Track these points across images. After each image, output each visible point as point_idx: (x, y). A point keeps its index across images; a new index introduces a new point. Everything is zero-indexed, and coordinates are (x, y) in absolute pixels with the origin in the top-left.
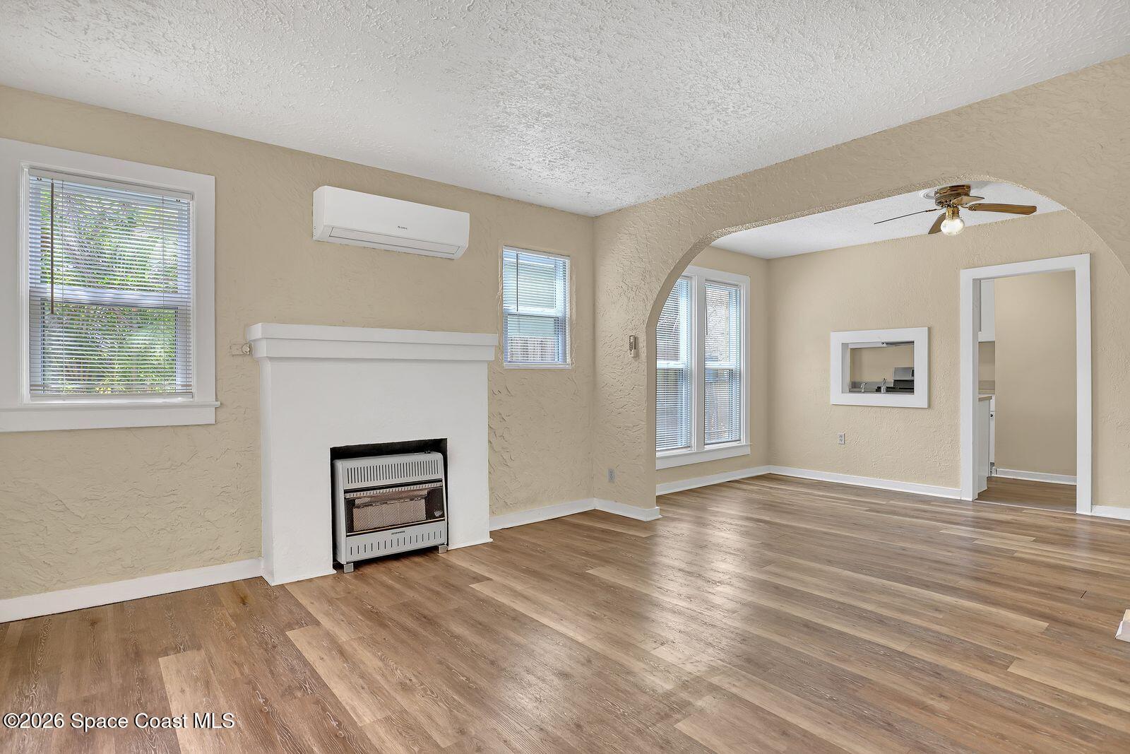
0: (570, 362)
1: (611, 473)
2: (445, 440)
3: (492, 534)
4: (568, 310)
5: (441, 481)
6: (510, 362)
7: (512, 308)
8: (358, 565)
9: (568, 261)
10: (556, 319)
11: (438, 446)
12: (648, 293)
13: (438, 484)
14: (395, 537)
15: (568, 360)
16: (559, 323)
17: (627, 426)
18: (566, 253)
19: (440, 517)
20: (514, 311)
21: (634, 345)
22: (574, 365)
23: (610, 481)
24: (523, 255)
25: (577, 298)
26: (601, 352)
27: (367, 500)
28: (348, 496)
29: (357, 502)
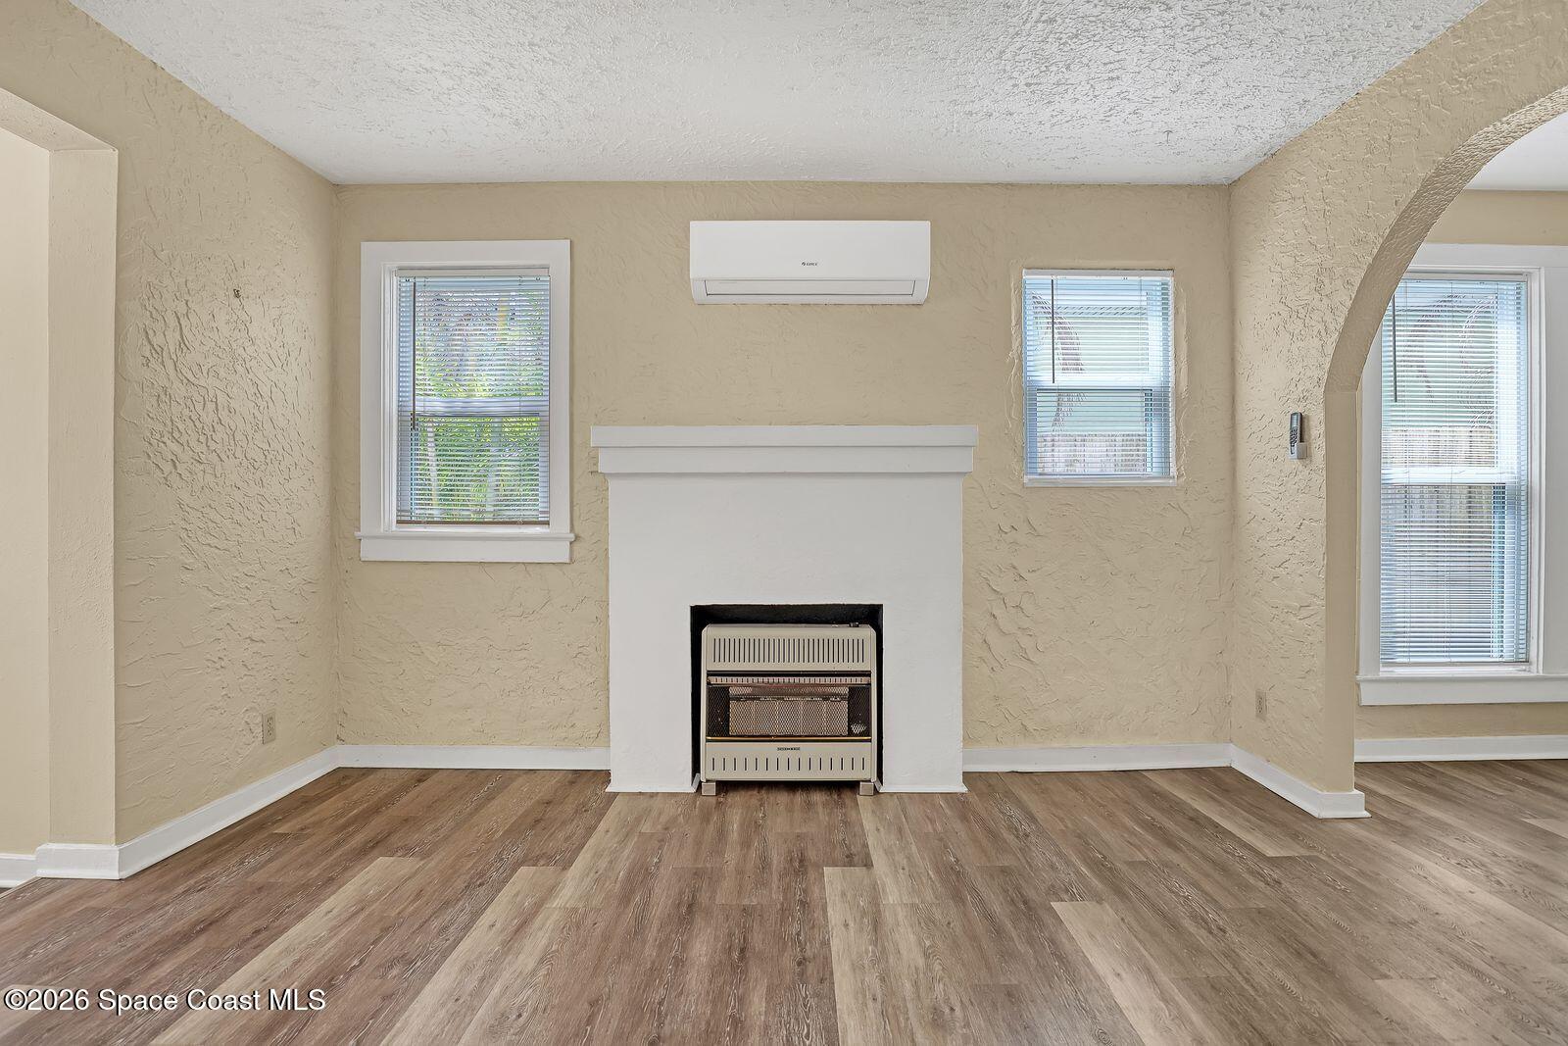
0: (1176, 475)
1: (1261, 701)
2: (880, 607)
3: (968, 777)
4: (1171, 374)
5: (869, 675)
6: (1040, 474)
7: (1044, 378)
8: (725, 787)
9: (1170, 280)
10: (1147, 392)
11: (870, 616)
12: (1329, 318)
13: (864, 680)
14: (783, 756)
15: (1173, 471)
16: (1154, 401)
17: (1288, 606)
18: (1166, 264)
19: (861, 735)
20: (1048, 383)
21: (1300, 432)
22: (1182, 479)
23: (1257, 716)
24: (1061, 279)
25: (1189, 347)
26: (1245, 452)
27: (749, 690)
28: (714, 680)
29: (732, 691)
